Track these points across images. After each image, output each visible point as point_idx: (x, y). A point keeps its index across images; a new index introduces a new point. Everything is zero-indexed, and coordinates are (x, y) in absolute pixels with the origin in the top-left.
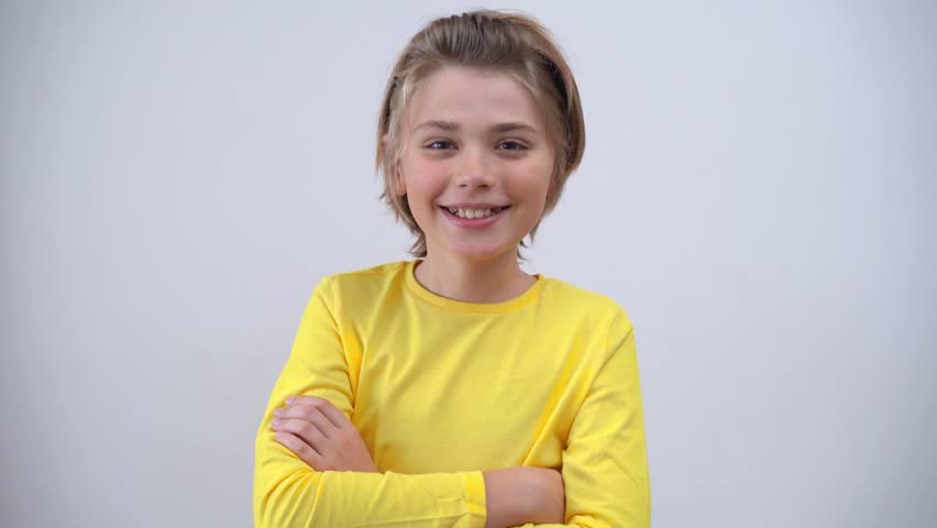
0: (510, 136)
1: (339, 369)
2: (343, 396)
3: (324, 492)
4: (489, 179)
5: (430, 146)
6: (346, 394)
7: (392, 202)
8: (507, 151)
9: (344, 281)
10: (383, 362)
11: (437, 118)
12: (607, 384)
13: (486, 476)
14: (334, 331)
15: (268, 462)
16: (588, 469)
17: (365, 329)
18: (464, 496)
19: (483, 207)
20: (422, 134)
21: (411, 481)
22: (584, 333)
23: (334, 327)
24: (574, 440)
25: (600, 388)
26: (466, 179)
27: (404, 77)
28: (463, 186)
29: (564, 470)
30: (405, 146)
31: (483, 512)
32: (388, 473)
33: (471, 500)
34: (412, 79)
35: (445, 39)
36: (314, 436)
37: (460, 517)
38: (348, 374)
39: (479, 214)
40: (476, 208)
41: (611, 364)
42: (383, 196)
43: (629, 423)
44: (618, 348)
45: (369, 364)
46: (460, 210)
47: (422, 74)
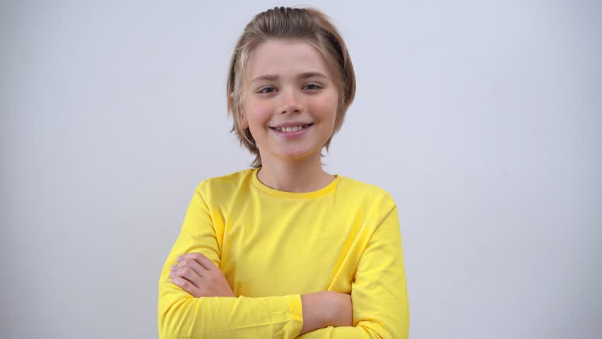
0: (311, 81)
1: (210, 235)
2: (213, 252)
3: (200, 310)
4: (300, 107)
5: (261, 92)
6: (214, 250)
7: (239, 133)
8: (310, 90)
9: (214, 183)
10: (238, 229)
11: (265, 74)
12: (378, 240)
13: (303, 297)
14: (206, 213)
15: (165, 294)
16: (367, 292)
17: (226, 210)
18: (289, 310)
19: (297, 125)
20: (255, 85)
21: (254, 302)
22: (364, 207)
23: (207, 210)
24: (359, 275)
25: (374, 242)
26: (285, 107)
27: (241, 50)
28: (284, 112)
29: (352, 294)
30: (245, 94)
31: (301, 319)
32: (241, 297)
33: (293, 312)
34: (247, 50)
35: (265, 24)
36: (193, 276)
37: (286, 323)
38: (216, 238)
39: (295, 129)
40: (292, 126)
41: (381, 228)
42: (233, 129)
43: (393, 264)
44: (386, 217)
45: (229, 232)
46: (283, 129)
47: (253, 47)
